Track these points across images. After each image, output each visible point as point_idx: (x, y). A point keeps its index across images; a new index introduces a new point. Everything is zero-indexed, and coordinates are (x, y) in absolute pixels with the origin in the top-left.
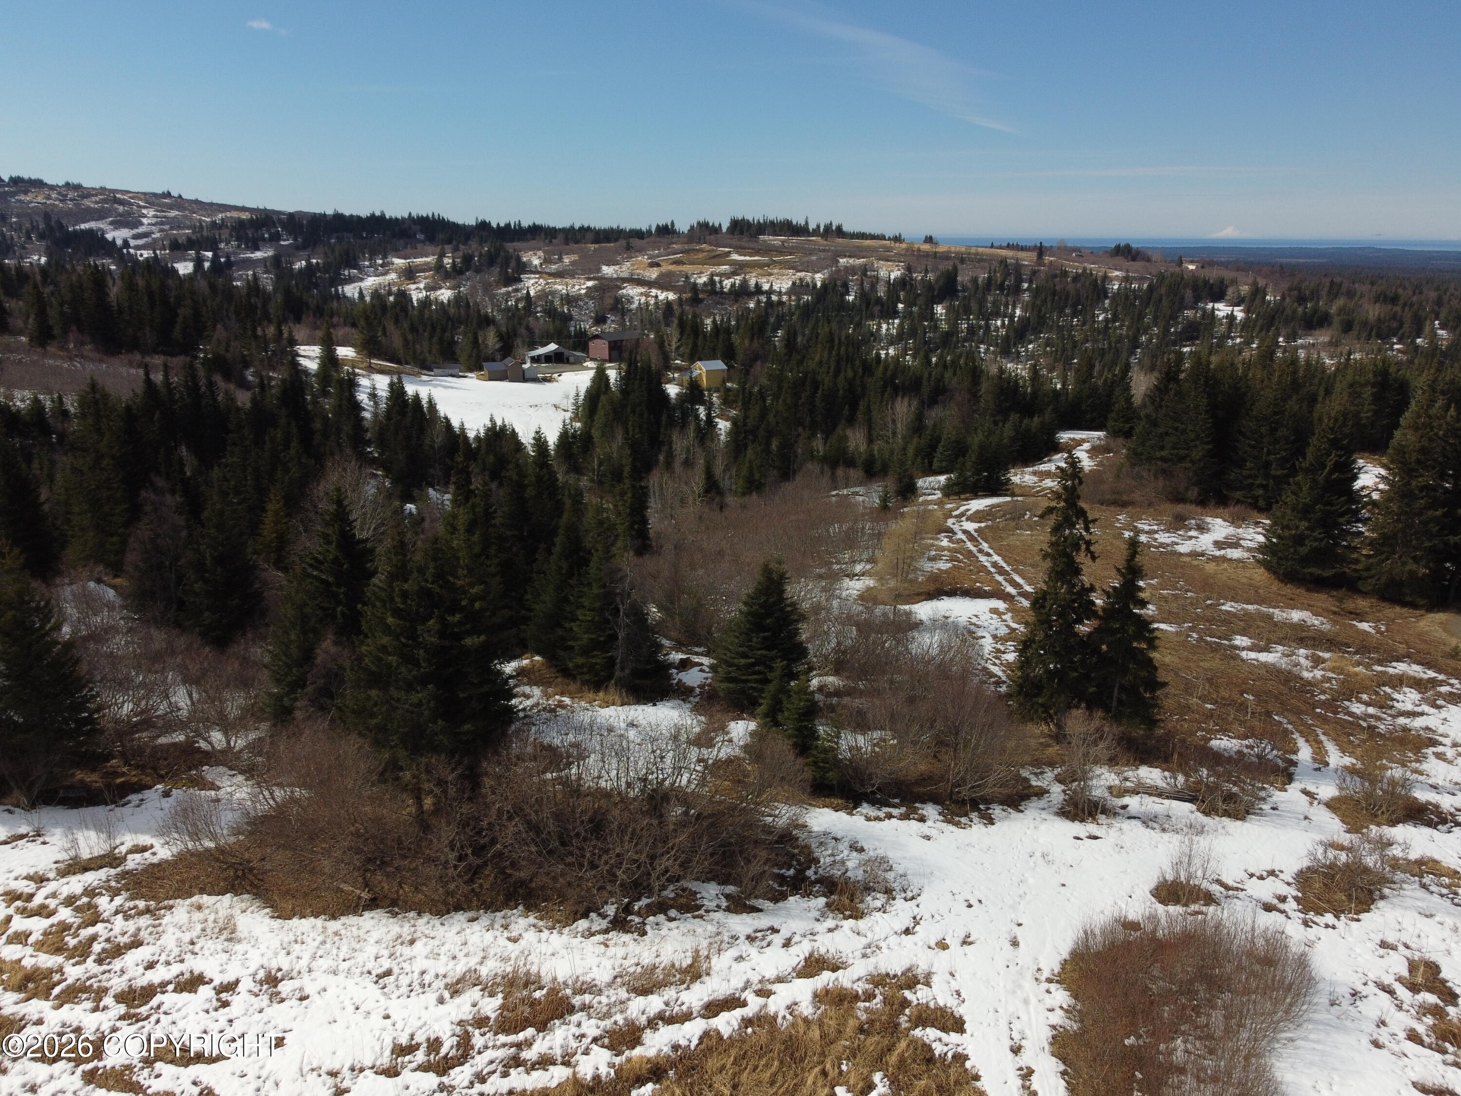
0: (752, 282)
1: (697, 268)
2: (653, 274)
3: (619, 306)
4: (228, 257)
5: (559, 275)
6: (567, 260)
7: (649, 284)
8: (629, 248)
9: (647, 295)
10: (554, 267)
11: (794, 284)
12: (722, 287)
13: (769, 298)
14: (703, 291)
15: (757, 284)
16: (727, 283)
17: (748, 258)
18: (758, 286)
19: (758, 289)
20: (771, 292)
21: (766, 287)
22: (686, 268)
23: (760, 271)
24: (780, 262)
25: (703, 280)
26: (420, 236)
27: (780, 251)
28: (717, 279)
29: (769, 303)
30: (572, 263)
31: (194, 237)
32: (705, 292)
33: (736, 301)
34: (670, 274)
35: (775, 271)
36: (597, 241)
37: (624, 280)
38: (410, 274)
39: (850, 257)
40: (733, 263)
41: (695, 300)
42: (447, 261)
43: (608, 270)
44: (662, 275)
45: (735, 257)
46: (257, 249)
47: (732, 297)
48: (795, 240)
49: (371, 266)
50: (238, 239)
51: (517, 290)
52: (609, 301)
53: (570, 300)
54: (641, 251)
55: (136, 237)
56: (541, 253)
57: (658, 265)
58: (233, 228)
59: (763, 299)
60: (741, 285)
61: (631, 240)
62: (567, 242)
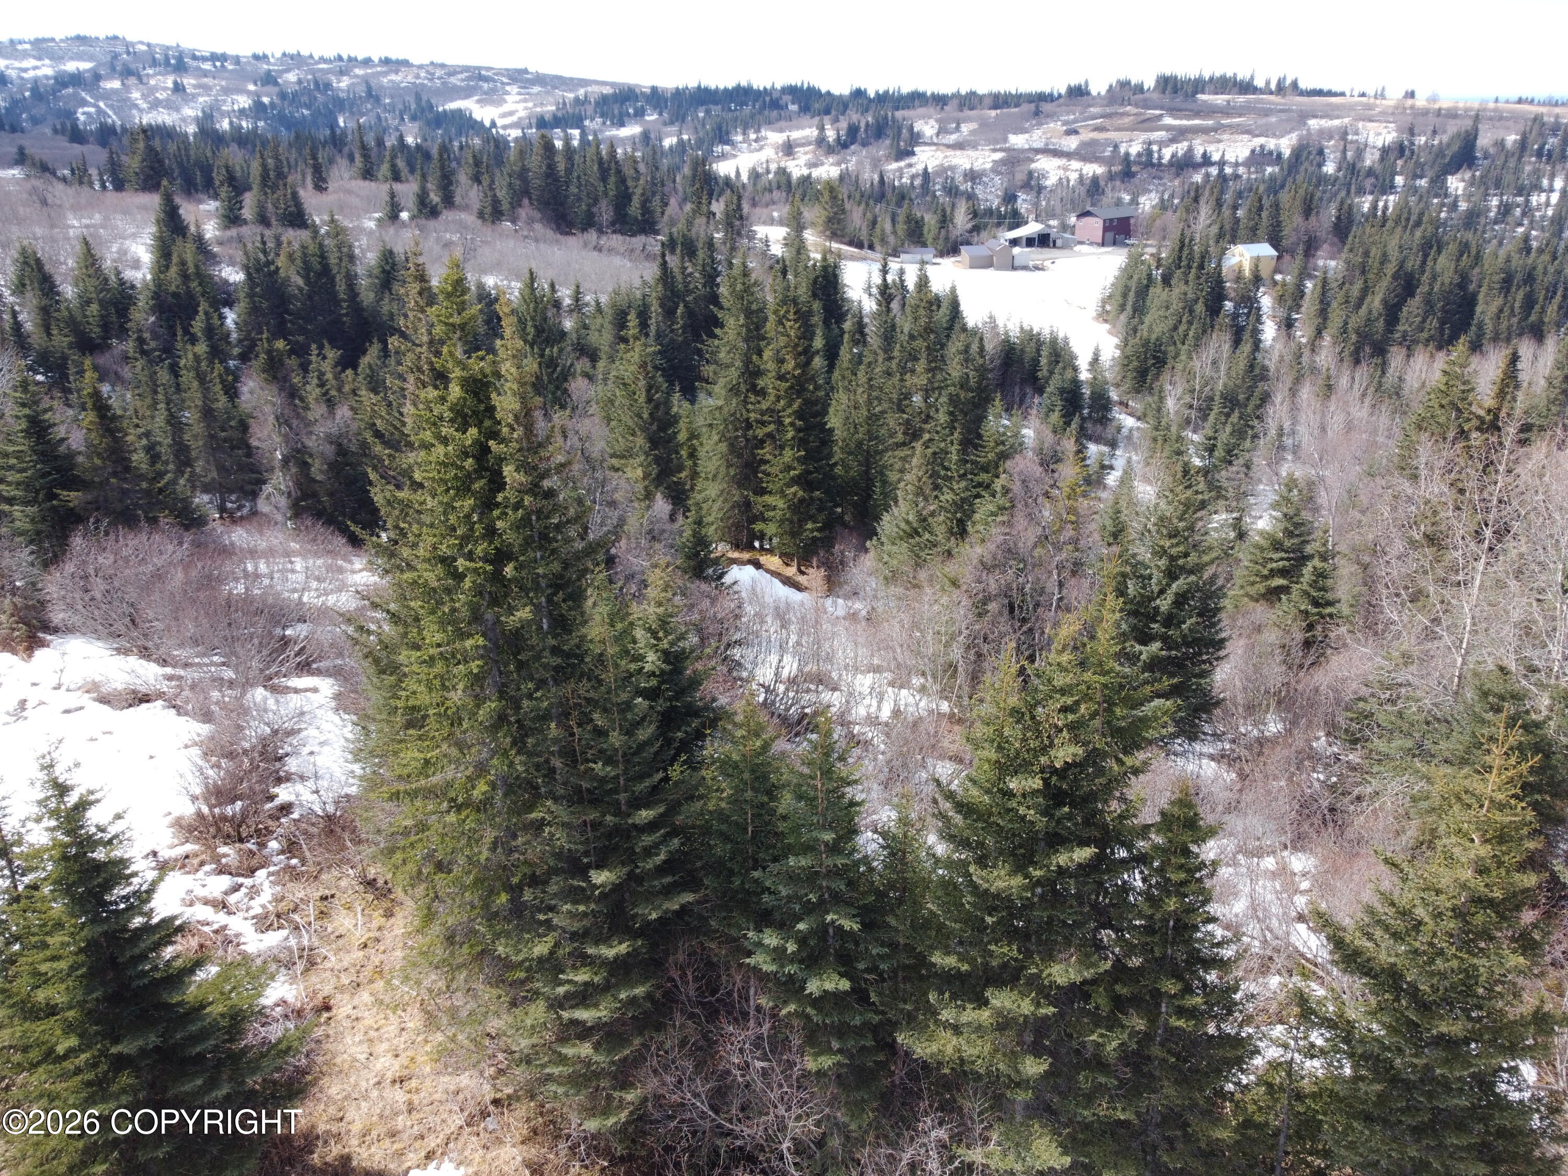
0: (1199, 152)
1: (1125, 135)
2: (1072, 143)
3: (1032, 183)
4: (595, 135)
5: (959, 146)
6: (965, 128)
7: (1068, 155)
8: (1037, 113)
9: (1066, 169)
10: (952, 138)
11: (1253, 151)
12: (1160, 158)
13: (1221, 170)
14: (1135, 163)
15: (1204, 155)
16: (1167, 153)
17: (1185, 122)
18: (1206, 156)
19: (1207, 161)
20: (1222, 163)
21: (1216, 157)
22: (1112, 135)
23: (1204, 137)
24: (1230, 126)
25: (1135, 149)
26: (793, 108)
27: (1227, 111)
28: (1155, 148)
29: (1222, 177)
30: (972, 132)
31: (560, 114)
32: (1140, 163)
33: (1178, 175)
34: (1092, 143)
35: (1225, 137)
36: (995, 107)
37: (1038, 151)
38: (789, 149)
39: (1322, 117)
40: (1168, 128)
41: (1127, 174)
42: (831, 134)
43: (1017, 141)
44: (1083, 145)
45: (1168, 121)
46: (622, 125)
47: (1173, 170)
48: (1241, 99)
49: (744, 141)
50: (602, 115)
51: (910, 166)
52: (1020, 177)
53: (973, 176)
54: (1051, 116)
55: (504, 115)
56: (932, 122)
57: (1076, 132)
58: (597, 103)
59: (1214, 171)
60: (1185, 155)
61: (1042, 104)
62: (961, 107)
